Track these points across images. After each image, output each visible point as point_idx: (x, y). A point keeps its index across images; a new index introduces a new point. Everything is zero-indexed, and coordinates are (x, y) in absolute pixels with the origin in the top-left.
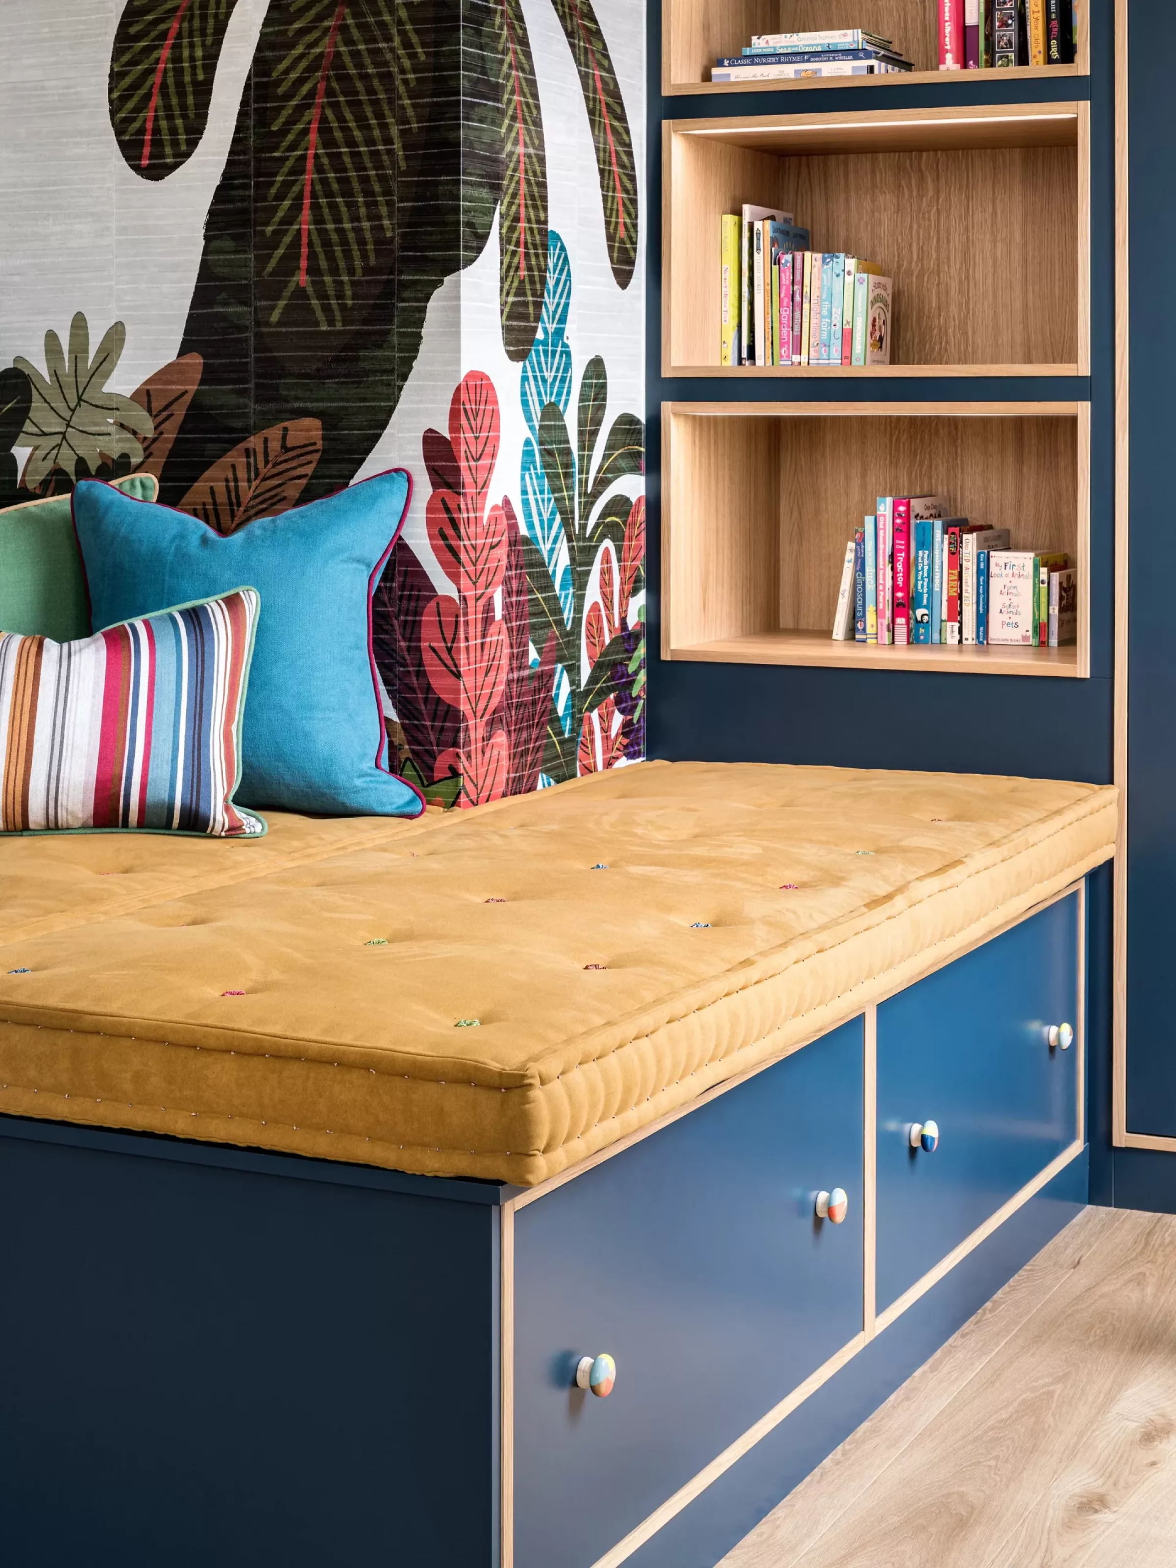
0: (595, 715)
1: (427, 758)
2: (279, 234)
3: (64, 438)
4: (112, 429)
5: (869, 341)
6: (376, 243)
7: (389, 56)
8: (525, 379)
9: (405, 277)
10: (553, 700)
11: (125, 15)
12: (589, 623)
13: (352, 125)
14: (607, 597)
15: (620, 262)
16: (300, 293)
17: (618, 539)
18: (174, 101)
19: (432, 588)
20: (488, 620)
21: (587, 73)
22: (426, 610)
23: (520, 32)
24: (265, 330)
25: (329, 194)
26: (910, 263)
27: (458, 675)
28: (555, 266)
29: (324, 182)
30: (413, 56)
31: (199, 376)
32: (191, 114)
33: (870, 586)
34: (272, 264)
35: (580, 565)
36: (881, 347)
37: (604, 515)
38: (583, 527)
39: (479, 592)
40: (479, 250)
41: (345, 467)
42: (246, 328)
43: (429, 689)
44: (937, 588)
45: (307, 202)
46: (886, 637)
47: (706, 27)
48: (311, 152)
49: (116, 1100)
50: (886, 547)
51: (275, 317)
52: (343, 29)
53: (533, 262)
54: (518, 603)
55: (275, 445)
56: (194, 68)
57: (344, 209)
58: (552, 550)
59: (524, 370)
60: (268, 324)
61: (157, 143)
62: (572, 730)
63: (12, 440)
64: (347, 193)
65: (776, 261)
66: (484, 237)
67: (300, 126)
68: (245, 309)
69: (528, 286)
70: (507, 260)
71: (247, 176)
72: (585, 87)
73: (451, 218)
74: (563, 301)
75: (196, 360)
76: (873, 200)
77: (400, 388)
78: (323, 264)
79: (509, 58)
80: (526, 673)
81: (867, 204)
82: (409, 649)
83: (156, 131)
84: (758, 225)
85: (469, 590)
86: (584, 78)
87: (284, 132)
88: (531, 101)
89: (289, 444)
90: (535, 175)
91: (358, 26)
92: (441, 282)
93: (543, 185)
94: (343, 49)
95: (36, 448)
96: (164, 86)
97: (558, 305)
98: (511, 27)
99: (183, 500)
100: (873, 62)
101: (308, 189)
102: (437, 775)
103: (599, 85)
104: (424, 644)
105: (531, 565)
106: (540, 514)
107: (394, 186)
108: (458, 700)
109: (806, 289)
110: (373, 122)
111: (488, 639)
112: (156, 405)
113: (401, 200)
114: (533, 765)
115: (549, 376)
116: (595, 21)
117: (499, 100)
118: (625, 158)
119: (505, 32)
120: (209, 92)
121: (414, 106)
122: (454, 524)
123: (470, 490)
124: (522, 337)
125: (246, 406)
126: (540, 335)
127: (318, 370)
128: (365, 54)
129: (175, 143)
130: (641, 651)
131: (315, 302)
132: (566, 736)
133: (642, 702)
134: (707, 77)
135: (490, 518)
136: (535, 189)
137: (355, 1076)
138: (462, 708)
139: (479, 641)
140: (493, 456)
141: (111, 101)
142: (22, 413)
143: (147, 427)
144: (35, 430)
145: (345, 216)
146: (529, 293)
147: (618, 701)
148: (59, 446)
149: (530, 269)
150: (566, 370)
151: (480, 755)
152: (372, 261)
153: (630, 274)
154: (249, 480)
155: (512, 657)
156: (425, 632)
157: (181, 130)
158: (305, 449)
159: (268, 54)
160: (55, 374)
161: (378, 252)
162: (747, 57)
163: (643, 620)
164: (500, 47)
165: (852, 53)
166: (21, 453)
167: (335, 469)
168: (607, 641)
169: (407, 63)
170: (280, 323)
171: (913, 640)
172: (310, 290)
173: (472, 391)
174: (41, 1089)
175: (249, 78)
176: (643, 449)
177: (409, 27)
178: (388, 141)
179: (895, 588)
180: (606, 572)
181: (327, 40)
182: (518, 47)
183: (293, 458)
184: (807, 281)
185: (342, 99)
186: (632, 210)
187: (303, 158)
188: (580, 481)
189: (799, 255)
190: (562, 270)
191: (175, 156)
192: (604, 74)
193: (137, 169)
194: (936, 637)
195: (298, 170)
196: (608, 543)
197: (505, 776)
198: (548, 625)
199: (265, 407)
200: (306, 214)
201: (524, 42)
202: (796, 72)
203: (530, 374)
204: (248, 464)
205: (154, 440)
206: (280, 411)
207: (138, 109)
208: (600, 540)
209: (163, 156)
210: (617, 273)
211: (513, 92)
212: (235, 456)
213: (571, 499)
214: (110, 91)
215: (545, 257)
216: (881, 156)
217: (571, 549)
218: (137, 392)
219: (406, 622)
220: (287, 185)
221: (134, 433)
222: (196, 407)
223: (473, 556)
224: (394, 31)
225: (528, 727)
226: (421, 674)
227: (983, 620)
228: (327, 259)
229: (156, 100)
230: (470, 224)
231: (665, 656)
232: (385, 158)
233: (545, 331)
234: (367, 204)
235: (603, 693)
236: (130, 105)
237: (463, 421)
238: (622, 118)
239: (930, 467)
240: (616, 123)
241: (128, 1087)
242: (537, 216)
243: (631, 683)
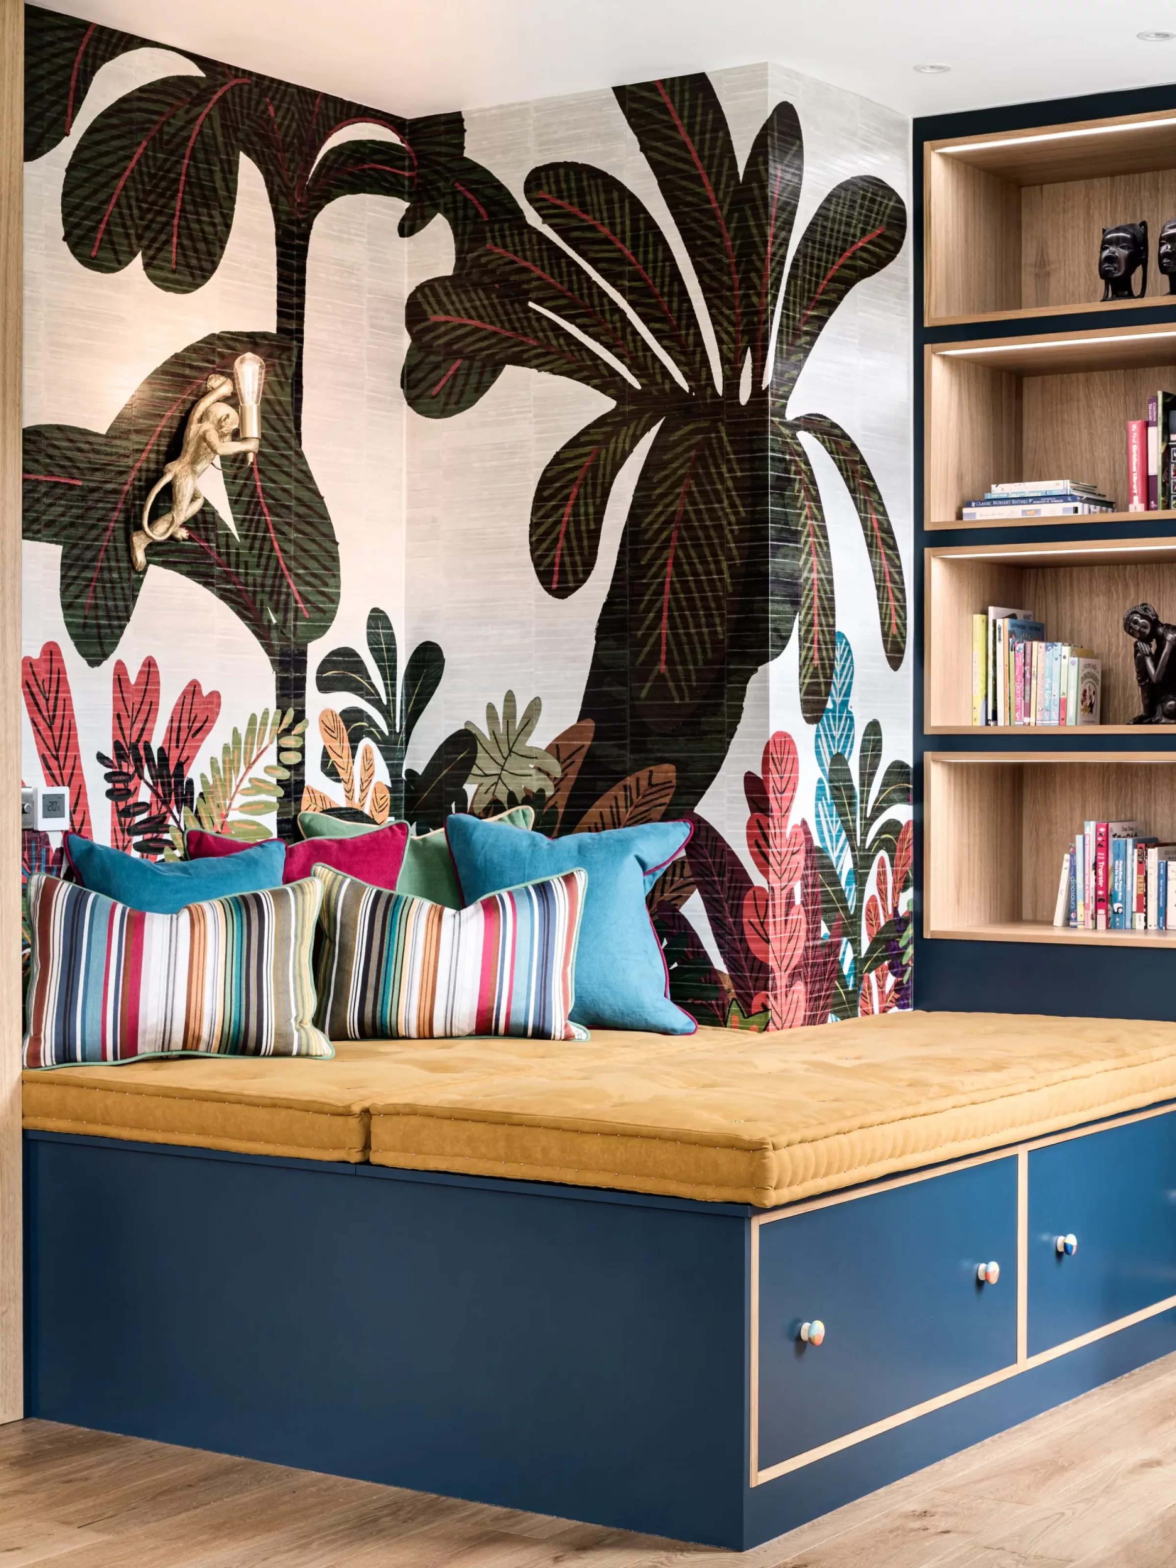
0: (872, 976)
1: (746, 998)
2: (646, 636)
3: (500, 778)
4: (533, 772)
5: (1080, 706)
6: (712, 643)
7: (720, 513)
8: (818, 736)
9: (732, 667)
10: (840, 963)
11: (540, 483)
12: (868, 910)
13: (696, 561)
14: (882, 892)
15: (892, 651)
16: (661, 677)
17: (891, 850)
18: (575, 543)
19: (750, 882)
20: (790, 905)
21: (866, 518)
22: (747, 896)
23: (814, 493)
24: (637, 703)
25: (680, 609)
26: (1117, 648)
27: (768, 941)
28: (842, 656)
29: (677, 600)
30: (736, 513)
31: (592, 735)
32: (586, 552)
33: (1080, 887)
34: (642, 657)
35: (862, 868)
36: (1091, 711)
37: (880, 832)
38: (863, 841)
39: (783, 884)
40: (783, 647)
41: (691, 798)
42: (624, 702)
43: (748, 950)
44: (1129, 888)
45: (665, 614)
46: (1091, 924)
47: (960, 478)
48: (668, 580)
49: (532, 1164)
50: (1090, 859)
51: (644, 694)
52: (690, 494)
53: (824, 654)
54: (813, 893)
55: (644, 783)
56: (587, 521)
57: (690, 620)
58: (839, 857)
59: (818, 730)
60: (639, 699)
61: (563, 573)
62: (855, 985)
63: (464, 779)
64: (693, 608)
65: (1012, 648)
66: (786, 639)
67: (660, 562)
68: (623, 688)
69: (820, 671)
70: (804, 653)
71: (625, 596)
72: (865, 528)
73: (762, 625)
74: (848, 681)
75: (590, 724)
76: (1091, 600)
77: (729, 743)
78: (677, 657)
79: (805, 512)
80: (819, 942)
81: (1086, 604)
82: (734, 923)
83: (562, 564)
84: (999, 622)
85: (775, 882)
86: (864, 521)
87: (649, 566)
88: (822, 541)
89: (654, 782)
90: (826, 592)
91: (700, 492)
92: (756, 670)
93: (832, 600)
94: (689, 508)
95: (480, 785)
96: (567, 533)
97: (844, 684)
98: (807, 490)
99: (582, 821)
100: (1078, 504)
101: (666, 605)
102: (754, 1010)
103: (876, 525)
104: (745, 920)
105: (823, 867)
106: (830, 831)
107: (724, 604)
108: (767, 959)
109: (1034, 669)
110: (710, 559)
111: (790, 918)
112: (563, 755)
113: (730, 613)
114: (825, 1007)
115: (837, 734)
116: (872, 480)
117: (797, 542)
118: (896, 577)
119: (802, 494)
120: (598, 538)
121: (738, 548)
122: (766, 837)
123: (776, 814)
124: (816, 707)
125: (624, 756)
126: (829, 705)
127: (673, 731)
128: (704, 512)
129: (575, 573)
130: (910, 932)
131: (671, 684)
132: (850, 988)
133: (910, 969)
134: (959, 516)
135: (791, 834)
136: (826, 603)
137: (669, 1145)
138: (770, 963)
139: (783, 918)
140: (794, 790)
141: (531, 543)
142: (470, 761)
143: (556, 769)
144: (480, 773)
145: (691, 625)
146: (821, 676)
147: (891, 967)
148: (496, 783)
149: (822, 659)
150: (850, 730)
151: (784, 997)
152: (710, 655)
153: (900, 660)
154: (626, 807)
155: (808, 931)
156: (746, 912)
157: (579, 563)
158: (664, 786)
159: (639, 511)
160: (493, 734)
161: (714, 650)
162: (988, 500)
163: (911, 909)
164: (799, 505)
165: (1063, 498)
166: (470, 789)
167: (685, 799)
168: (883, 923)
169: (733, 518)
170: (647, 698)
171: (1110, 925)
172: (667, 675)
173: (778, 745)
174: (488, 1159)
175: (625, 528)
176: (911, 786)
177: (734, 493)
178: (720, 572)
179: (1097, 888)
180: (882, 875)
181: (678, 502)
182: (812, 504)
183: (656, 792)
184: (1034, 664)
185: (688, 543)
186: (902, 614)
187: (662, 584)
188: (861, 808)
189: (1028, 644)
190: (846, 659)
191: (575, 582)
192: (880, 517)
193: (549, 590)
194: (1128, 924)
195: (659, 592)
196: (883, 854)
197: (803, 1013)
198: (836, 910)
199: (637, 756)
200: (665, 622)
201: (817, 499)
202: (1024, 512)
203: (822, 733)
204: (626, 796)
205: (562, 779)
206: (647, 759)
207: (549, 549)
208: (877, 850)
209: (567, 582)
210: (890, 659)
211: (808, 536)
212: (617, 791)
213: (854, 821)
214: (531, 536)
215: (834, 650)
216: (1096, 568)
217: (854, 857)
218: (550, 745)
219: (732, 905)
220: (652, 602)
221: (548, 774)
222: (590, 756)
223: (779, 859)
224: (724, 496)
225: (820, 981)
226: (743, 940)
227: (1163, 912)
228: (679, 654)
229: (562, 543)
230: (775, 630)
231: (927, 935)
232: (718, 584)
233: (834, 702)
234: (705, 616)
235: (879, 961)
236: (544, 546)
237: (772, 766)
238: (894, 548)
239: (1132, 799)
240: (889, 552)
241: (539, 1156)
242: (827, 622)
243: (902, 955)
